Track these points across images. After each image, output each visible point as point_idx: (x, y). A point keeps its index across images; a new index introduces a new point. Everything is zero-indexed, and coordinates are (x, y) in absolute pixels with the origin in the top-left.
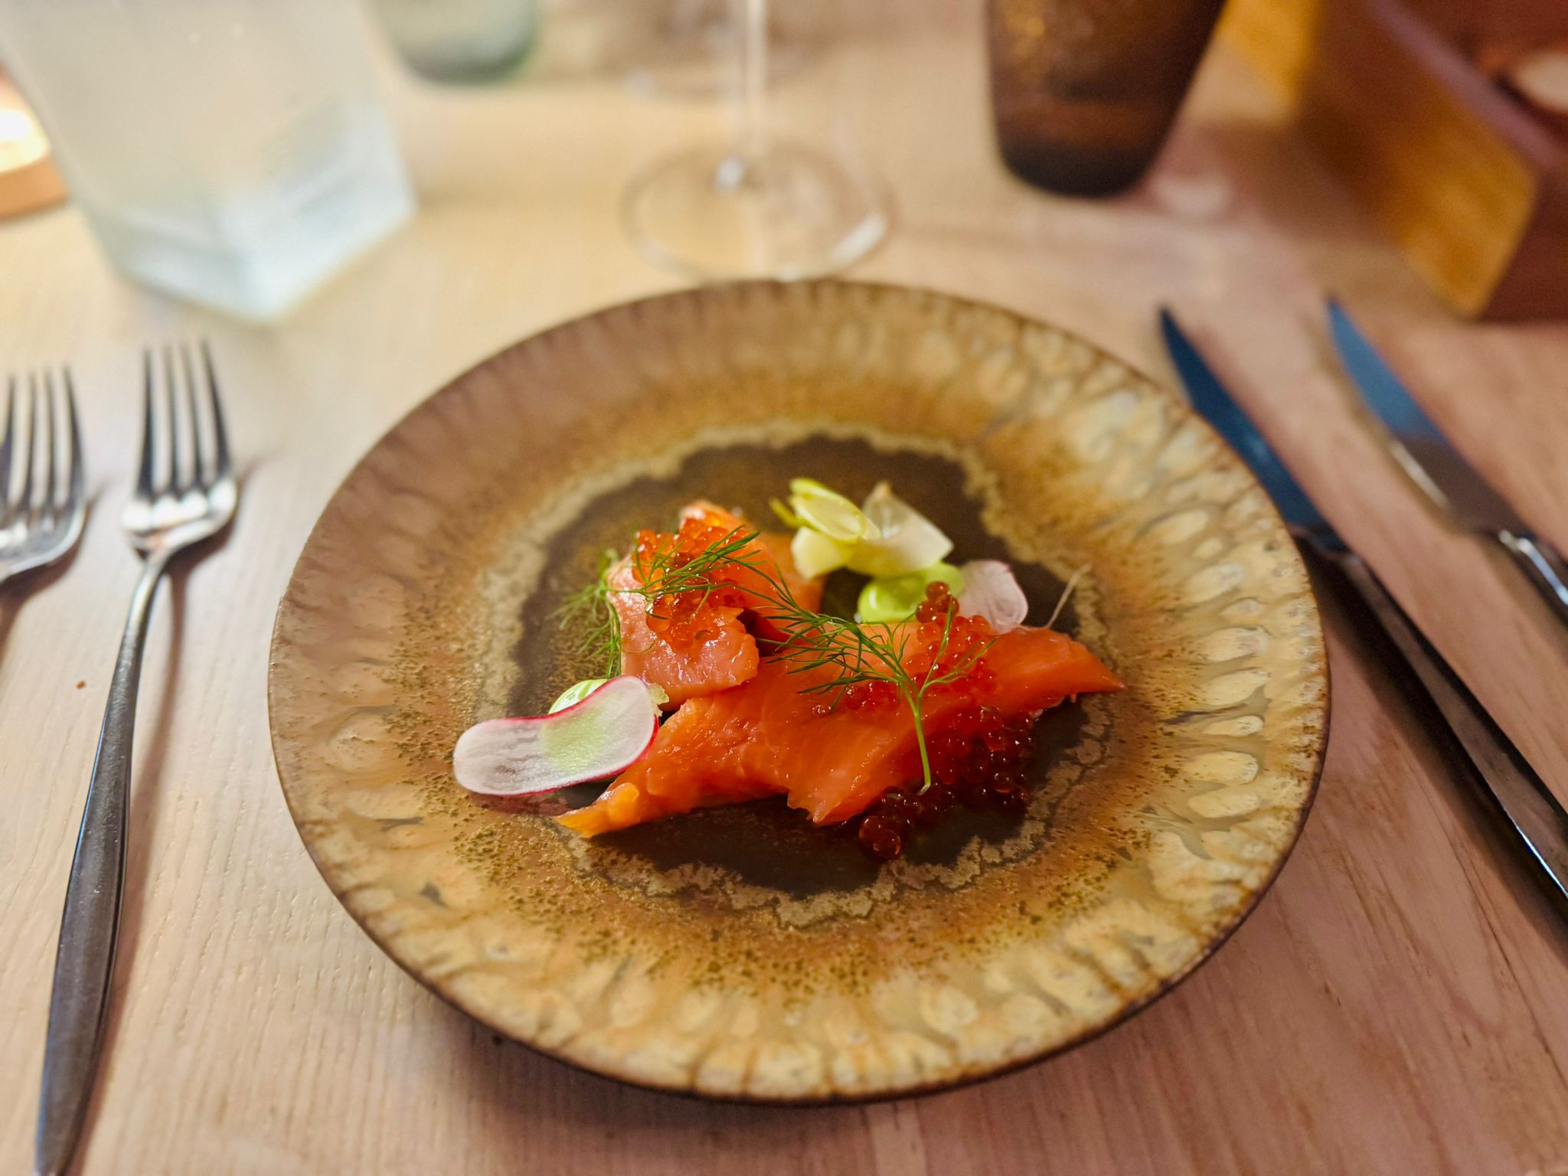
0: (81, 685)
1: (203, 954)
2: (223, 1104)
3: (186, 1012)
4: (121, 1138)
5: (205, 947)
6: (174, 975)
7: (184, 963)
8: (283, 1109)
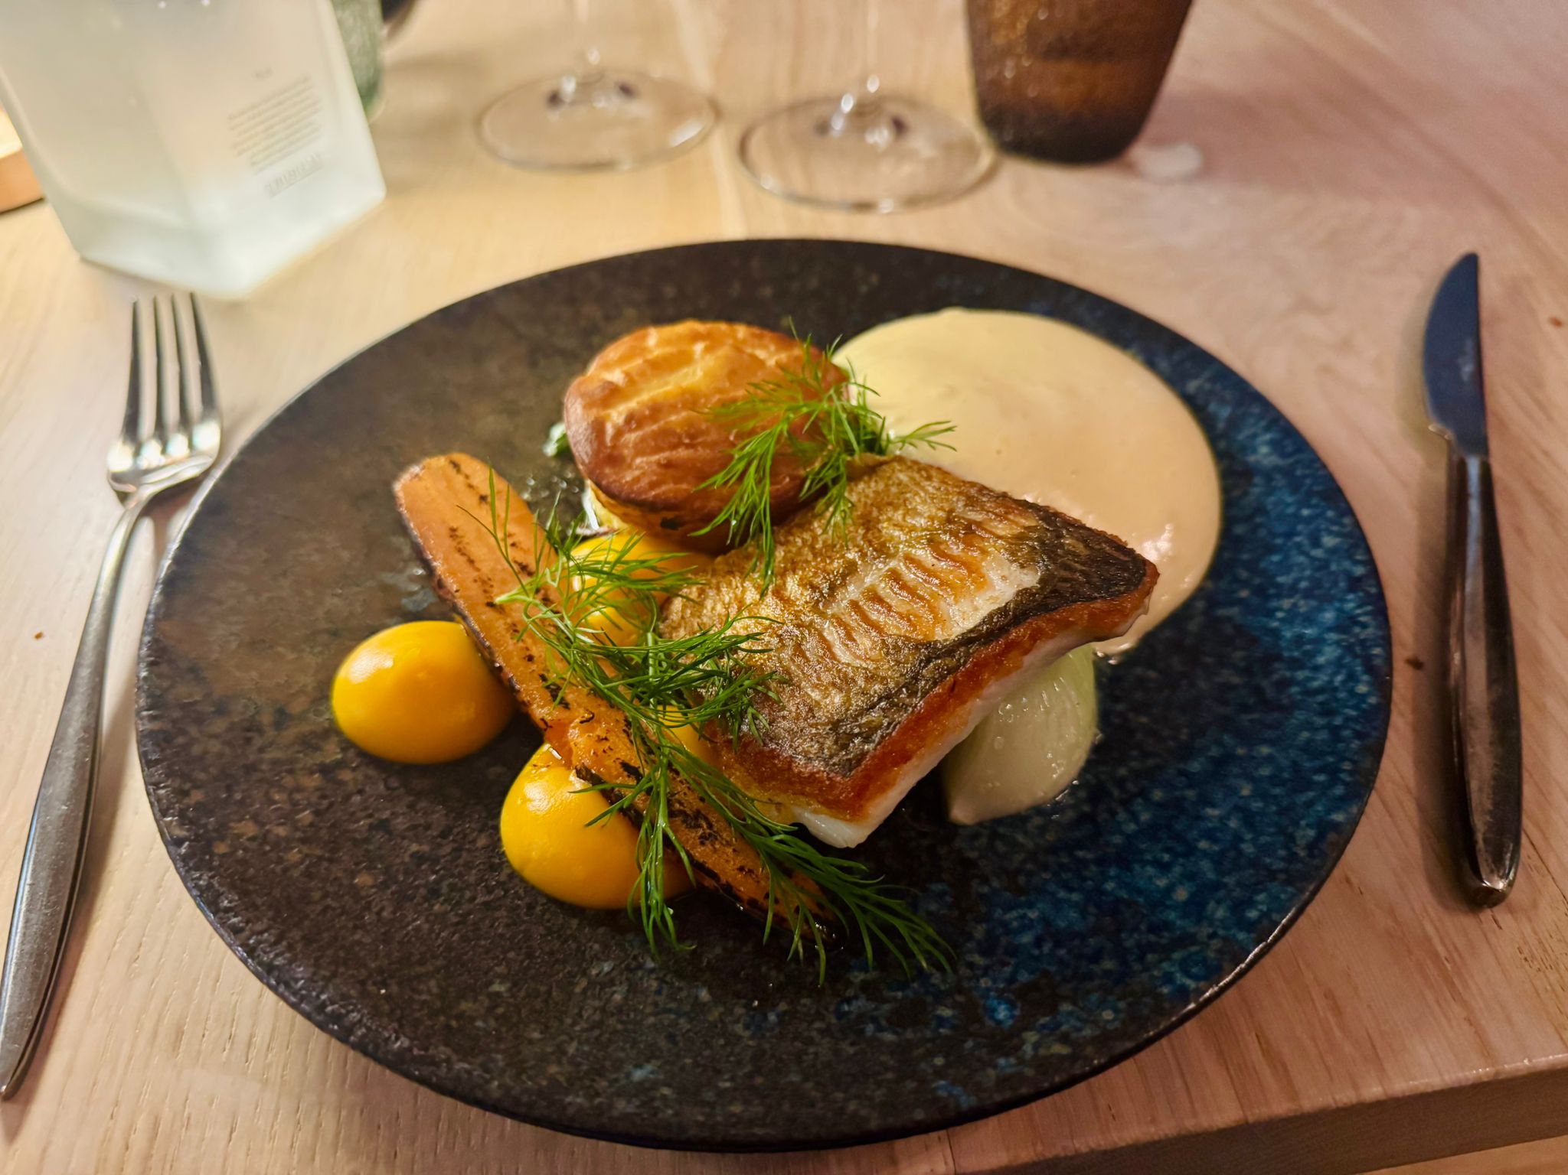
0: (39, 636)
1: (160, 887)
2: (179, 1033)
3: (141, 945)
4: (69, 1071)
5: (163, 880)
6: (129, 908)
7: (139, 896)
8: (242, 1035)
